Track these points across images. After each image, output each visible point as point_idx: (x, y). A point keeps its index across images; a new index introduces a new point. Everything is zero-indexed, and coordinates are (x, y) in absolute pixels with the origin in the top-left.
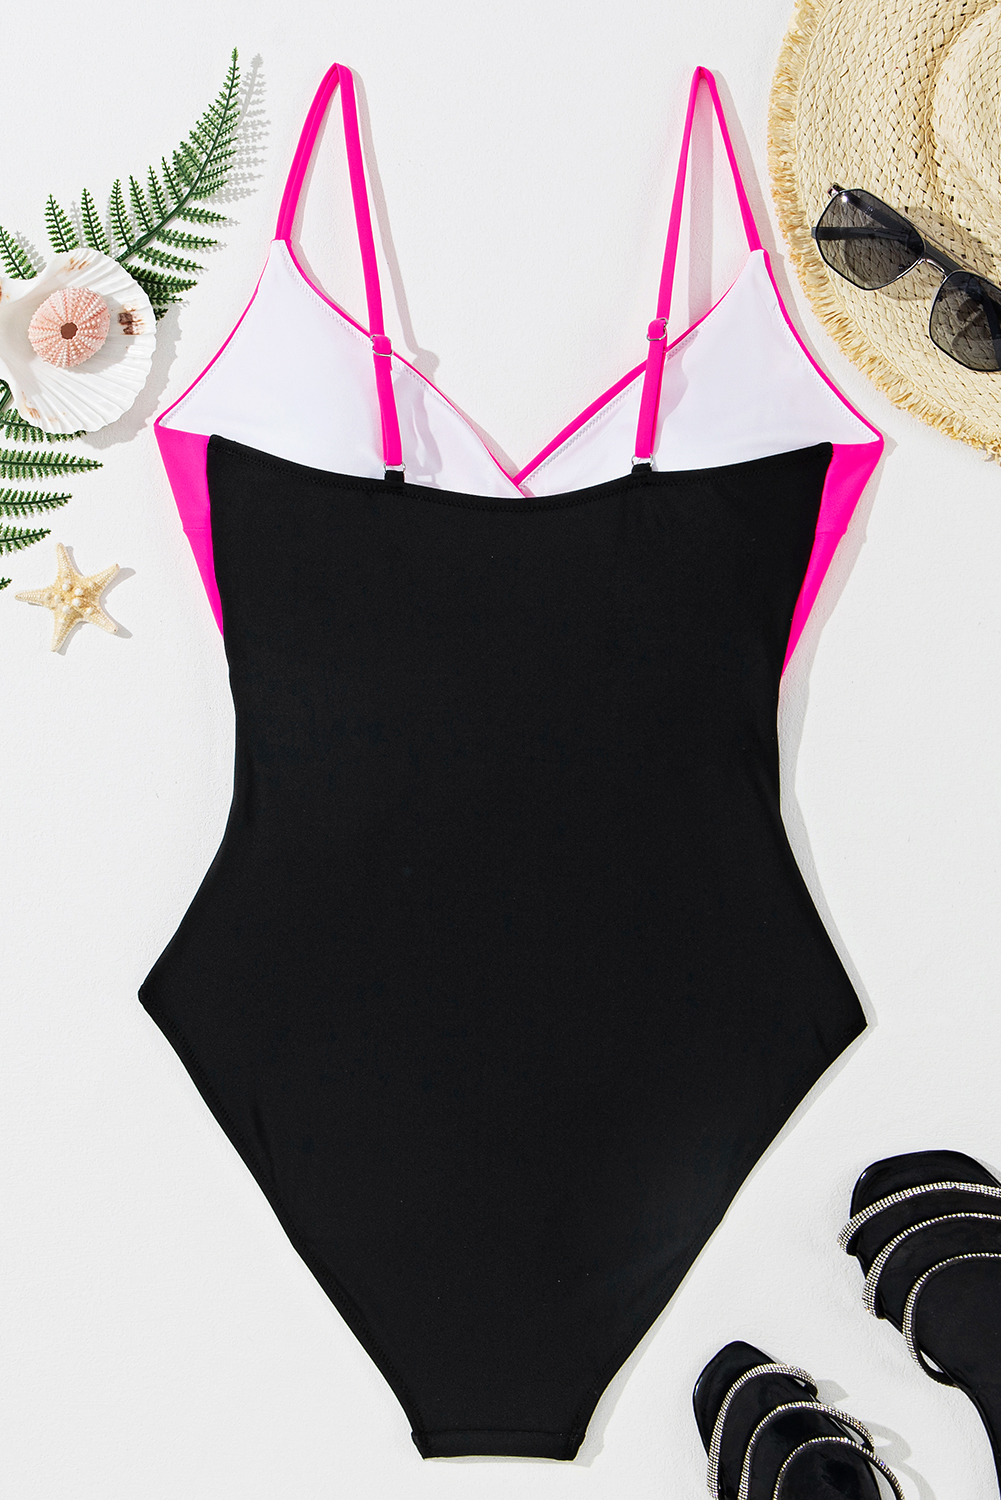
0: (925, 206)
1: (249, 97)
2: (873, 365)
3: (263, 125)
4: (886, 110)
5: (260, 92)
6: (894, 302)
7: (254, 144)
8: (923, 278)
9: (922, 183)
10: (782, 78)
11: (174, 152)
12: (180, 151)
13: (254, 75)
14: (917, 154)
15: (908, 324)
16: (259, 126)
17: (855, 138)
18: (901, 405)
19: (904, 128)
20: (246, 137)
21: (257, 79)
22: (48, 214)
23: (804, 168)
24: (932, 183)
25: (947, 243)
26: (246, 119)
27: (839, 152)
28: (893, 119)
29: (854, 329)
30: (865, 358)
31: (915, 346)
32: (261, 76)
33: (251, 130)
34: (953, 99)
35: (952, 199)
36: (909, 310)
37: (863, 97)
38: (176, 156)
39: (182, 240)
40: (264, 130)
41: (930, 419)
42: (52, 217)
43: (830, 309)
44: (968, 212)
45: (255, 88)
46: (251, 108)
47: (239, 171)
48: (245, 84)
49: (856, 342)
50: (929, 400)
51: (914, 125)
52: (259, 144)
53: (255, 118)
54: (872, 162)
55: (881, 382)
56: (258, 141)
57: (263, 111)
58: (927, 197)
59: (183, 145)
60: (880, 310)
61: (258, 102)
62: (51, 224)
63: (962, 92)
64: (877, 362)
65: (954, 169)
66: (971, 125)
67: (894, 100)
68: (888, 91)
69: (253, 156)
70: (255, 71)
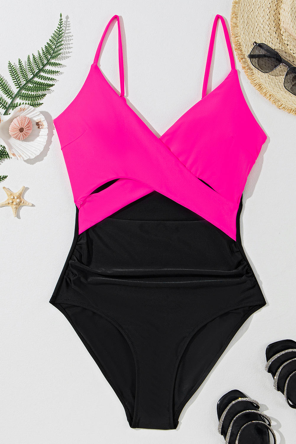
0: (280, 48)
1: (66, 28)
2: (271, 97)
3: (71, 37)
4: (265, 21)
5: (69, 27)
6: (274, 77)
7: (69, 42)
8: (282, 69)
9: (278, 41)
10: (233, 15)
11: (45, 46)
12: (47, 45)
13: (67, 21)
14: (276, 33)
15: (279, 84)
16: (70, 37)
17: (257, 30)
18: (280, 108)
19: (271, 26)
20: (66, 40)
21: (68, 23)
22: (9, 67)
23: (243, 41)
24: (281, 41)
25: (288, 58)
26: (66, 35)
27: (253, 35)
28: (267, 23)
29: (263, 87)
30: (268, 96)
31: (282, 90)
32: (69, 22)
33: (67, 38)
34: (287, 16)
35: (288, 45)
36: (279, 79)
37: (258, 18)
38: (46, 47)
39: (49, 72)
40: (71, 38)
41: (289, 111)
42: (10, 68)
43: (256, 82)
44: (293, 48)
45: (68, 25)
46: (67, 31)
47: (65, 51)
48: (64, 24)
49: (264, 91)
50: (288, 105)
51: (274, 24)
52: (70, 42)
53: (68, 34)
54: (263, 36)
55: (274, 102)
56: (70, 41)
57: (70, 32)
58: (280, 45)
59: (48, 43)
60: (271, 80)
61: (69, 30)
62: (10, 70)
63: (290, 14)
64: (272, 96)
65: (289, 36)
66: (293, 23)
67: (267, 17)
68: (265, 15)
69: (69, 46)
70: (67, 20)
